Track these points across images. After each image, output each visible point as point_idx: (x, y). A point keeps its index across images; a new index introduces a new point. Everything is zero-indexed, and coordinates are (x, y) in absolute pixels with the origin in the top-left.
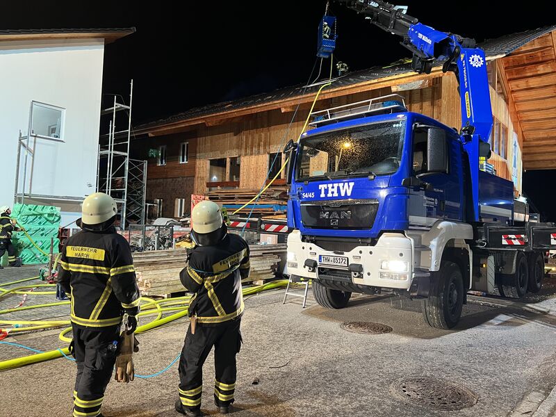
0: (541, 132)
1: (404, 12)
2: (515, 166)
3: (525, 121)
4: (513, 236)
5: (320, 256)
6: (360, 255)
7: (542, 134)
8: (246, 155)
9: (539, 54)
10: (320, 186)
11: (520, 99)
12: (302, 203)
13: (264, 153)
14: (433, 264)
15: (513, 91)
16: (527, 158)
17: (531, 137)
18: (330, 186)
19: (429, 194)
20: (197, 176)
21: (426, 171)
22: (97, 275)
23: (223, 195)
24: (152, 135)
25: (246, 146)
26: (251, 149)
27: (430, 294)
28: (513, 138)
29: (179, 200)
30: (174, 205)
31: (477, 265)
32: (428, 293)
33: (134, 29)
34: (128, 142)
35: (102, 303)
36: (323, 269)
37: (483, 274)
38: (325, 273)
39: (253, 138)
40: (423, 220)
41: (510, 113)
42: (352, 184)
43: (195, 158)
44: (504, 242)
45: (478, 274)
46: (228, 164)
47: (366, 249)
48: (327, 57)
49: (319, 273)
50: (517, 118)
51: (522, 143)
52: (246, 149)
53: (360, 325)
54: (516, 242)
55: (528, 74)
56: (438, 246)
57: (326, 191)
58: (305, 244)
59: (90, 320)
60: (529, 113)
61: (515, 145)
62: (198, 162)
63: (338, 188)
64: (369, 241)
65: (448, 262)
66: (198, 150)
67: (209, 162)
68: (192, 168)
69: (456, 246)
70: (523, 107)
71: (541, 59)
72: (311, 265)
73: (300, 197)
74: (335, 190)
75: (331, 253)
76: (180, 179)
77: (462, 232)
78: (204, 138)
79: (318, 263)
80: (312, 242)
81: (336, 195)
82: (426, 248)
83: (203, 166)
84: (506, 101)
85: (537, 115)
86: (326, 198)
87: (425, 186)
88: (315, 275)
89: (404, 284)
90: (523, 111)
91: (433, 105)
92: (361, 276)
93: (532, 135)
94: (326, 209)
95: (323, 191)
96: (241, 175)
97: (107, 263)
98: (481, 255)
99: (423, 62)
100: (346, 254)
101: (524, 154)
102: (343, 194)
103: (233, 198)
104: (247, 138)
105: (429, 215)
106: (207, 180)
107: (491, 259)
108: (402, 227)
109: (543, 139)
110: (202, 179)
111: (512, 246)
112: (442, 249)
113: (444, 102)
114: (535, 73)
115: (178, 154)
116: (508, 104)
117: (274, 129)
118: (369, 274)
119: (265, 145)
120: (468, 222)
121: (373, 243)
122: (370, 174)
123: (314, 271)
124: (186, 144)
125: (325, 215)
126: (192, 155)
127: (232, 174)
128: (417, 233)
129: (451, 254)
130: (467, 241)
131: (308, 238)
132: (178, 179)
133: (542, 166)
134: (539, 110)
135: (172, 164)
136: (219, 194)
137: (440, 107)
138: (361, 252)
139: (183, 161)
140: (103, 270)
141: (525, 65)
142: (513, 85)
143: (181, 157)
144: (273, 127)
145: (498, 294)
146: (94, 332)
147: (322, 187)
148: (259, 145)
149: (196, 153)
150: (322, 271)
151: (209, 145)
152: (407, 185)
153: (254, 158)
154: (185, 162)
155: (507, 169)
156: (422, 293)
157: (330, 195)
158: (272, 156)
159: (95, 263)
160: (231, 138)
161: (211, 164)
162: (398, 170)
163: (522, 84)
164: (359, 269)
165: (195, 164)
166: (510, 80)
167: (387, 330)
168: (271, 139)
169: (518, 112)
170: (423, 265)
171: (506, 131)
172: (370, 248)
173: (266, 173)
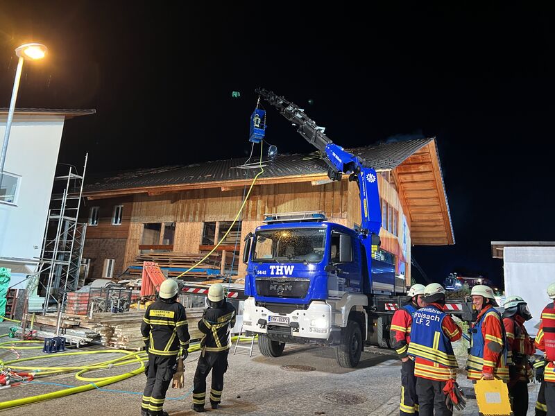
0: (424, 215)
1: (323, 131)
2: (405, 242)
3: (412, 206)
4: (391, 305)
5: (269, 317)
6: (297, 316)
7: (424, 217)
8: (181, 221)
9: (420, 157)
10: (271, 267)
11: (408, 189)
12: (257, 277)
13: (199, 221)
14: (343, 322)
15: (402, 183)
16: (414, 235)
17: (417, 218)
18: (278, 267)
19: (340, 275)
20: (129, 238)
21: (338, 262)
22: (169, 326)
23: (157, 258)
24: (91, 199)
25: (182, 213)
26: (185, 216)
27: (341, 343)
28: (403, 219)
29: (109, 260)
30: (103, 265)
31: (371, 324)
32: (339, 342)
33: (94, 111)
34: (78, 209)
35: (171, 341)
36: (270, 326)
37: (375, 330)
38: (271, 329)
39: (189, 207)
40: (335, 293)
41: (400, 199)
42: (293, 267)
43: (129, 220)
44: (386, 308)
45: (372, 330)
46: (163, 229)
47: (301, 312)
48: (258, 142)
49: (268, 329)
50: (406, 203)
51: (410, 223)
52: (182, 216)
53: (294, 367)
54: (393, 309)
55: (413, 171)
56: (346, 310)
57: (275, 270)
58: (258, 308)
59: (164, 351)
60: (415, 200)
61: (405, 226)
62: (132, 225)
63: (284, 269)
64: (303, 306)
65: (351, 322)
66: (133, 214)
67: (143, 225)
68: (125, 231)
69: (357, 310)
70: (410, 195)
71: (421, 161)
72: (262, 323)
73: (256, 273)
74: (281, 270)
75: (277, 314)
76: (111, 240)
77: (361, 301)
78: (140, 203)
79: (268, 322)
80: (263, 306)
81: (282, 273)
82: (339, 312)
83: (137, 229)
84: (397, 190)
85: (421, 202)
86: (275, 275)
87: (338, 271)
88: (264, 331)
89: (324, 335)
90: (410, 198)
91: (341, 194)
92: (297, 331)
93: (417, 217)
94: (274, 283)
95: (273, 271)
96: (175, 240)
97: (175, 320)
98: (373, 317)
99: (335, 174)
100: (288, 315)
101: (412, 232)
102: (286, 273)
103: (168, 261)
104: (183, 206)
105: (340, 289)
106: (139, 242)
107: (380, 319)
108: (323, 297)
109: (426, 221)
110: (135, 241)
111: (390, 310)
112: (348, 312)
113: (350, 193)
114: (417, 171)
115: (112, 216)
116: (398, 192)
117: (210, 201)
118: (303, 329)
119: (200, 214)
120: (365, 294)
121: (306, 308)
122: (305, 261)
123: (264, 327)
124: (120, 207)
125: (274, 288)
126: (127, 217)
127: (165, 237)
128: (333, 301)
129: (354, 315)
130: (364, 307)
131: (261, 304)
132: (109, 240)
133: (426, 242)
134: (421, 198)
135: (104, 225)
136: (153, 257)
137: (347, 196)
138: (298, 314)
139: (116, 223)
140: (172, 323)
141: (410, 164)
142: (402, 178)
143: (114, 219)
144: (209, 199)
145: (386, 346)
146: (167, 358)
147: (272, 267)
148: (195, 214)
149: (130, 216)
150: (270, 328)
151: (145, 209)
152: (328, 270)
153: (188, 225)
154: (118, 224)
155: (398, 244)
156: (336, 342)
157: (277, 273)
158: (206, 224)
159: (168, 319)
160: (167, 205)
161: (145, 227)
162: (323, 259)
163: (408, 178)
164: (296, 326)
165: (129, 227)
166: (399, 174)
167: (313, 369)
168: (207, 209)
169: (406, 199)
170: (337, 323)
171: (397, 213)
172: (304, 311)
173: (199, 240)
